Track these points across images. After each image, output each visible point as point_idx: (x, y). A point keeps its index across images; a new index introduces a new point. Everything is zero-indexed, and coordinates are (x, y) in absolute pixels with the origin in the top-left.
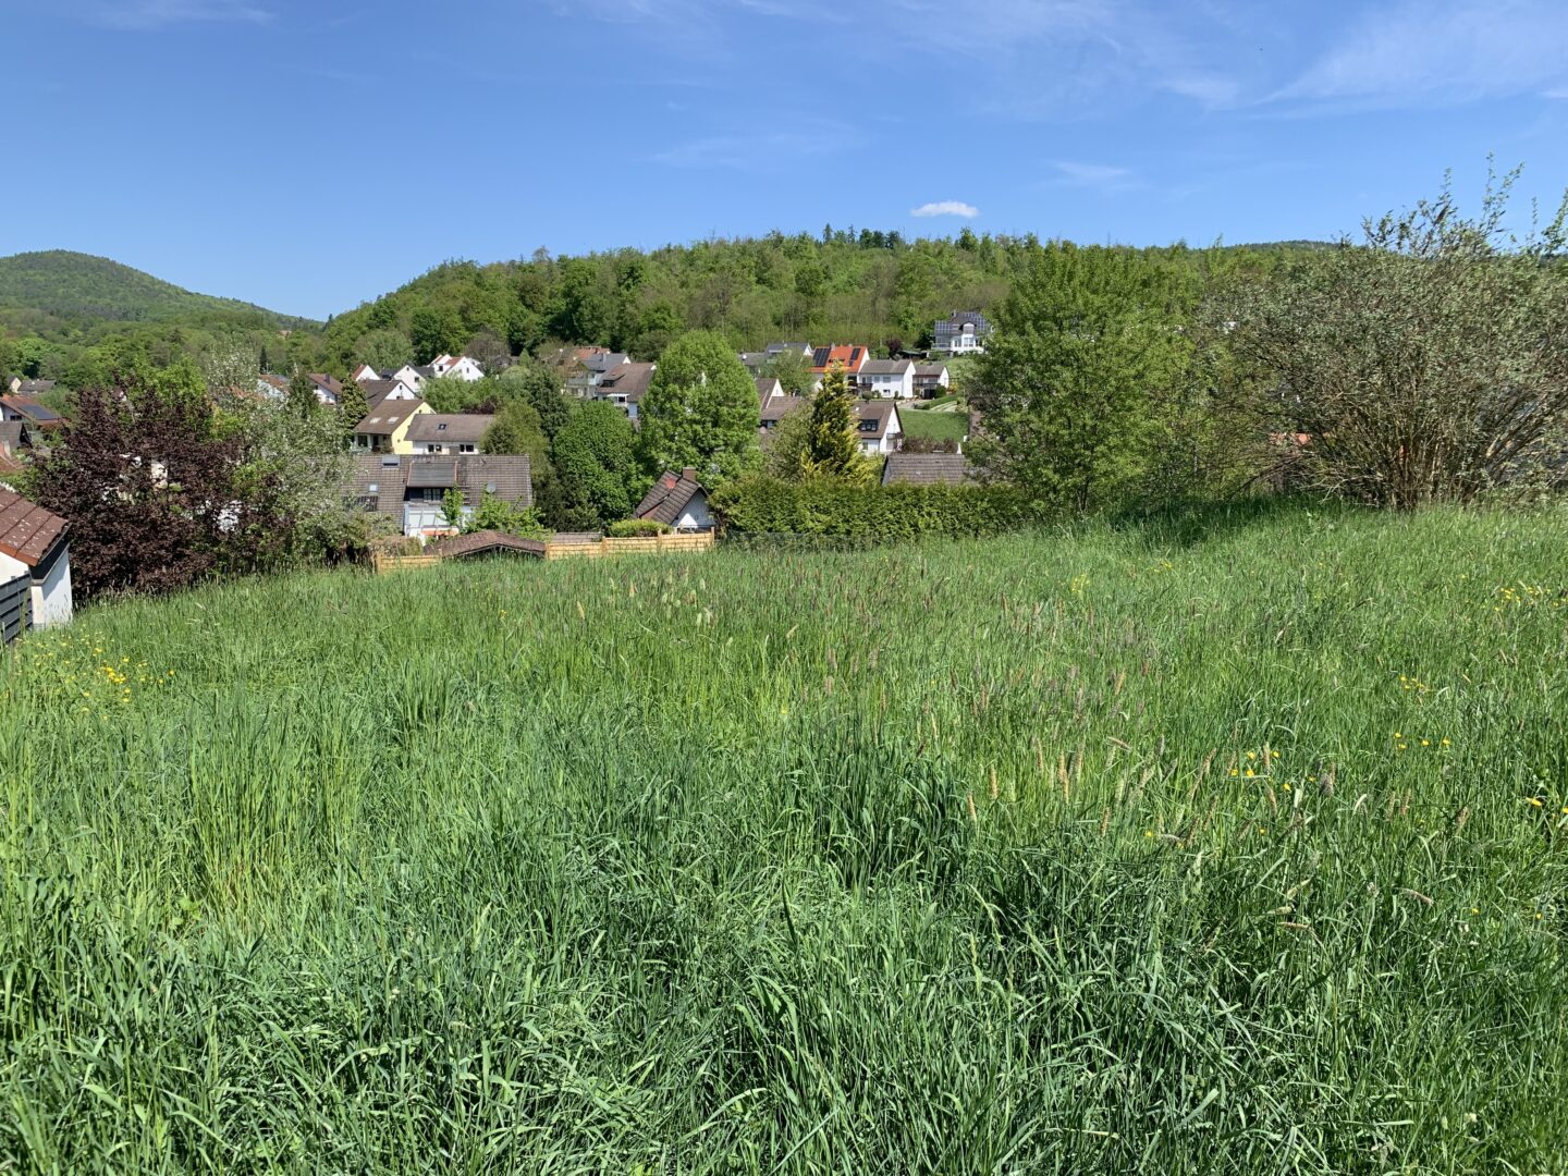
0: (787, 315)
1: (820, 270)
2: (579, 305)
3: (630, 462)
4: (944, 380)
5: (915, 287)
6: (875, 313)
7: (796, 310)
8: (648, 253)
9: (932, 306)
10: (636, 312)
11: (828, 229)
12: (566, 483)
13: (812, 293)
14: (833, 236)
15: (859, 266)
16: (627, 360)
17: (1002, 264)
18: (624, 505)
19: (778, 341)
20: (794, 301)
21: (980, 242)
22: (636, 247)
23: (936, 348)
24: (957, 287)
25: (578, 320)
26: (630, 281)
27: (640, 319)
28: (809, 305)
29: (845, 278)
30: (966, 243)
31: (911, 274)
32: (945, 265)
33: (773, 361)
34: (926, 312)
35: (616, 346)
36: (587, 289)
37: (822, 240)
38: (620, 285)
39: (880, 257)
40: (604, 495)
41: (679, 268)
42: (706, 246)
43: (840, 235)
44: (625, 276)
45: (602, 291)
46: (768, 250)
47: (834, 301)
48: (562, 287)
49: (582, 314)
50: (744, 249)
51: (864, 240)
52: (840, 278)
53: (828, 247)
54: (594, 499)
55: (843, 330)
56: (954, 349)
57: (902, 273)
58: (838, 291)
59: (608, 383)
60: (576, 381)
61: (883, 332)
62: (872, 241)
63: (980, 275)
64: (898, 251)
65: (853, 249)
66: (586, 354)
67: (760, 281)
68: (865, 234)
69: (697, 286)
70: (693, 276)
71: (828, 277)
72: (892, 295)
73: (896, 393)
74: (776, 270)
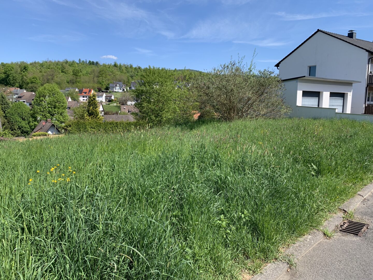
0: (71, 81)
1: (79, 70)
2: (9, 76)
3: (30, 118)
4: (113, 98)
5: (104, 75)
6: (94, 81)
7: (73, 79)
8: (29, 63)
9: (108, 80)
10: (27, 78)
11: (80, 60)
12: (10, 124)
13: (77, 76)
14: (81, 62)
15: (89, 69)
16: (25, 91)
17: (125, 71)
18: (28, 130)
19: (68, 87)
20: (72, 77)
21: (119, 65)
22: (25, 61)
23: (110, 90)
24: (114, 76)
25: (9, 80)
26: (24, 70)
27: (28, 81)
28: (76, 78)
29: (85, 72)
30: (115, 65)
31: (102, 72)
32: (111, 70)
33: (68, 92)
34: (107, 81)
35: (21, 87)
36: (11, 72)
37: (78, 62)
38: (21, 71)
39: (94, 67)
40: (22, 127)
41: (39, 68)
42: (46, 62)
43: (83, 61)
44: (23, 69)
45: (16, 72)
46: (64, 64)
47: (83, 78)
48: (3, 71)
49: (10, 79)
50: (57, 64)
51: (89, 63)
52: (84, 72)
53: (80, 64)
54: (19, 128)
55: (86, 85)
56: (115, 90)
57: (100, 72)
58: (84, 75)
59: (20, 97)
60: (10, 97)
61: (96, 86)
62: (92, 63)
63: (119, 73)
64: (98, 66)
65: (87, 65)
66: (13, 89)
67: (62, 72)
68: (90, 62)
69: (45, 72)
70: (43, 70)
71: (81, 72)
72: (98, 77)
73: (101, 101)
74: (66, 69)
